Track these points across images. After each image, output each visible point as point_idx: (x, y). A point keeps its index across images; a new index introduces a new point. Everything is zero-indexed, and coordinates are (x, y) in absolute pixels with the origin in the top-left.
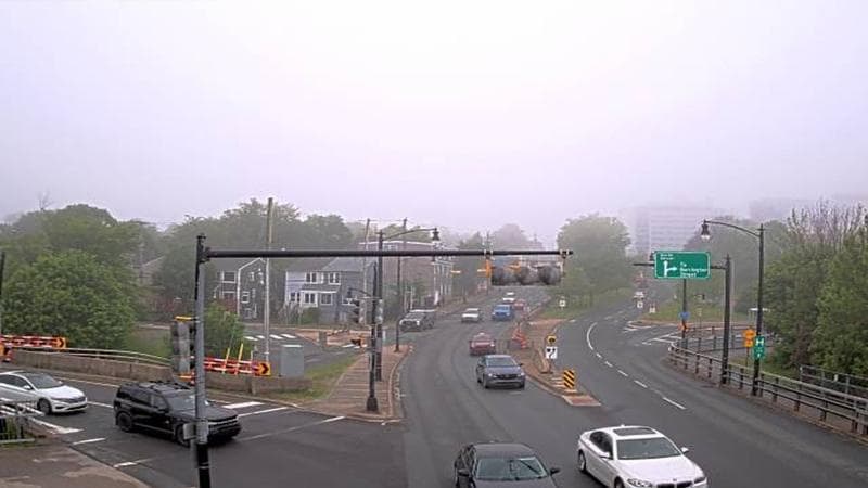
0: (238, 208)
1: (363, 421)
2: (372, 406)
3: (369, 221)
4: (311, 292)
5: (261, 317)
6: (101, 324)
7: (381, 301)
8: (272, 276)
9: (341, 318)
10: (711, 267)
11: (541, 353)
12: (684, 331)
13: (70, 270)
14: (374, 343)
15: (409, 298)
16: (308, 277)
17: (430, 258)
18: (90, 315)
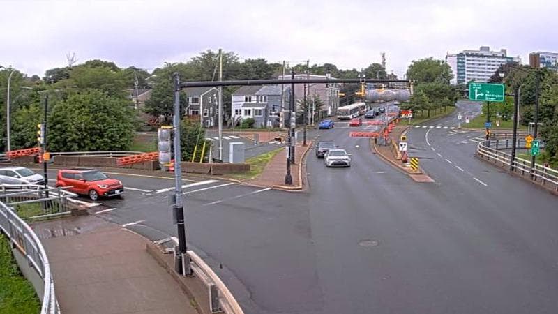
0: (200, 56)
1: (284, 191)
2: (289, 181)
3: (284, 62)
4: (248, 108)
5: (216, 125)
6: (112, 136)
7: (294, 113)
8: (223, 99)
9: (268, 125)
10: (505, 94)
11: (397, 147)
12: (488, 136)
13: (91, 103)
14: (290, 141)
15: (311, 111)
16: (246, 99)
17: (325, 85)
18: (105, 130)
